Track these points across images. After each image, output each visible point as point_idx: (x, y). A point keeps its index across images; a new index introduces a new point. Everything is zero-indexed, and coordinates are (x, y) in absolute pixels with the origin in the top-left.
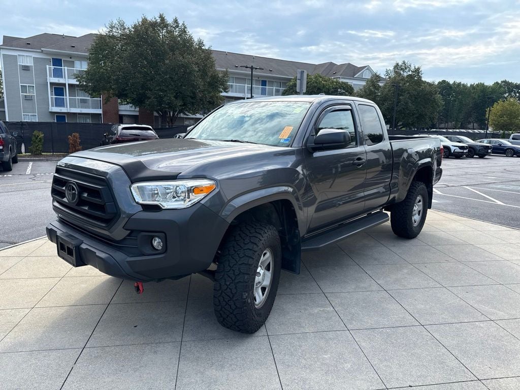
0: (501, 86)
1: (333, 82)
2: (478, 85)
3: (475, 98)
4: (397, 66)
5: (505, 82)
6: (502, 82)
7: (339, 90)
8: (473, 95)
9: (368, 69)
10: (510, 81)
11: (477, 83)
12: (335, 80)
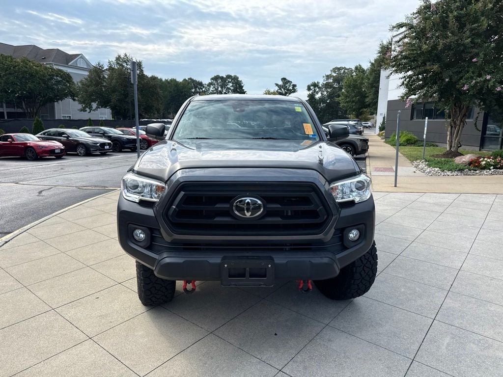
0: (189, 83)
1: (46, 68)
2: (171, 80)
3: (171, 92)
4: (118, 58)
5: (190, 79)
6: (189, 79)
7: (55, 78)
8: (169, 89)
9: (81, 57)
10: (194, 79)
11: (170, 78)
12: (48, 66)
